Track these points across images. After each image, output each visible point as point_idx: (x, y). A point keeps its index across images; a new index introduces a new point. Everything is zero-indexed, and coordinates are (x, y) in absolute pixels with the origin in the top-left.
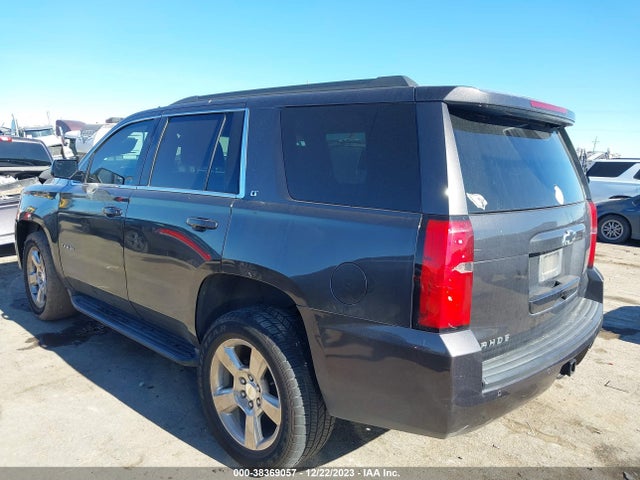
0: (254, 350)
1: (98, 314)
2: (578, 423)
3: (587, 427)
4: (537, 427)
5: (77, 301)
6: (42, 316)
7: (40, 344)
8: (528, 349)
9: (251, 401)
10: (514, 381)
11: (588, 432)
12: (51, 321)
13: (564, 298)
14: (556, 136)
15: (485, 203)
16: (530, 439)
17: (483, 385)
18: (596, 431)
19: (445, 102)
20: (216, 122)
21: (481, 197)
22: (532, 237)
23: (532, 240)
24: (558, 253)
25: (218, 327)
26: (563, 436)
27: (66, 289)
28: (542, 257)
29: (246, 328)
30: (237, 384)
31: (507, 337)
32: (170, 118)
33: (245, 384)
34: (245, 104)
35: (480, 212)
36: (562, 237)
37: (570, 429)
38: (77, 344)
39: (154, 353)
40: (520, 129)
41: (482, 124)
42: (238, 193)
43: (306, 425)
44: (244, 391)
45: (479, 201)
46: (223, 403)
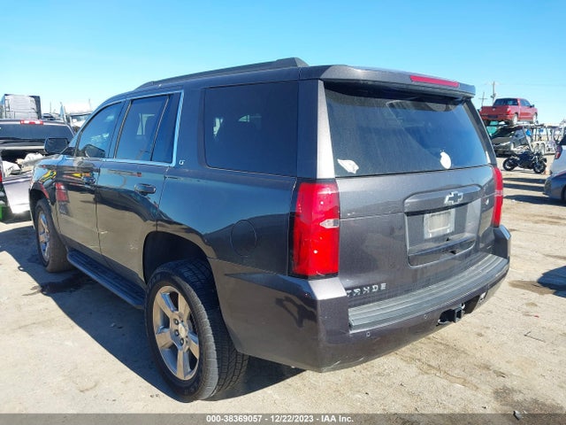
0: (180, 294)
1: (84, 266)
2: (487, 368)
3: (495, 372)
4: (447, 369)
5: (71, 256)
6: (48, 268)
7: (42, 291)
8: (408, 297)
9: (182, 339)
10: (385, 324)
11: (494, 376)
12: (53, 272)
13: (454, 252)
14: (462, 108)
15: (357, 168)
16: (437, 379)
17: (350, 326)
18: (502, 375)
19: (321, 80)
20: (161, 102)
21: (352, 163)
22: (408, 198)
23: (407, 201)
24: (449, 213)
25: (155, 277)
26: (469, 379)
27: (64, 246)
28: (427, 216)
29: (174, 277)
30: (172, 323)
31: (383, 286)
32: (132, 101)
33: (178, 324)
34: (182, 87)
35: (351, 176)
36: (444, 198)
37: (478, 372)
38: (71, 292)
39: (119, 298)
40: (408, 102)
41: (363, 98)
42: (171, 162)
43: (218, 359)
44: (177, 330)
45: (350, 166)
46: (163, 340)
